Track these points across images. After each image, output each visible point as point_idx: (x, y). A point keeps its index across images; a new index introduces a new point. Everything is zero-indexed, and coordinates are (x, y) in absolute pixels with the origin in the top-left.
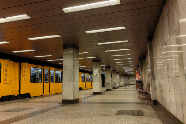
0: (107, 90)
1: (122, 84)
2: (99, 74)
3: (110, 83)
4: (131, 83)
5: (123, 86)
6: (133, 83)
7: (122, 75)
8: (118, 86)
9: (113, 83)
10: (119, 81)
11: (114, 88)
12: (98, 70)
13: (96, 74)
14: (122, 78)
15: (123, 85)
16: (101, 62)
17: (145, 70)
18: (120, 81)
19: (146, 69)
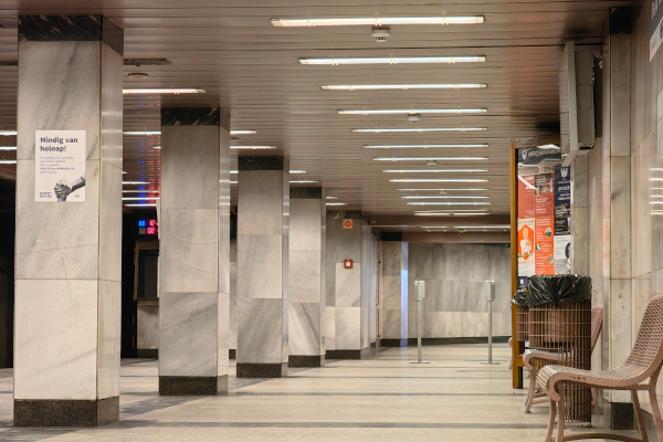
0: (174, 387)
1: (340, 327)
2: (94, 185)
3: (212, 311)
4: (449, 322)
5: (353, 355)
6: (476, 324)
7: (348, 224)
8: (303, 347)
9: (244, 307)
10: (314, 287)
11: (254, 371)
12: (81, 135)
13: (63, 192)
14: (349, 264)
15: (352, 340)
16: (119, 48)
17: (626, 161)
18: (330, 295)
19: (642, 147)
